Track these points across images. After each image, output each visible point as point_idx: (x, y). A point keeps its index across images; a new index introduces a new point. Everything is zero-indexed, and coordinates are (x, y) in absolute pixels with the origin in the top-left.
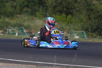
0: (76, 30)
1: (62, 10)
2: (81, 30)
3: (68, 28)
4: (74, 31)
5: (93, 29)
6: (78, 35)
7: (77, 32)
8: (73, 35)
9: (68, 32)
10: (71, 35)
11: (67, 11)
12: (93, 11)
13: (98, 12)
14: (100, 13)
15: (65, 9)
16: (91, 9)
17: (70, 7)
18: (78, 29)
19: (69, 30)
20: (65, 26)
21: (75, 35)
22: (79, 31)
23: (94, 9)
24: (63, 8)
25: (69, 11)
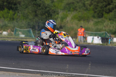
0: (21, 27)
1: (2, 5)
2: (27, 28)
3: (12, 25)
4: (19, 29)
5: (40, 26)
6: (23, 34)
7: (22, 30)
8: (17, 33)
9: (12, 30)
10: (15, 33)
11: (8, 6)
12: (40, 6)
13: (46, 8)
14: (48, 9)
15: (5, 4)
16: (38, 4)
17: (12, 1)
18: (24, 27)
19: (14, 28)
20: (8, 23)
21: (20, 33)
22: (24, 29)
23: (40, 4)
24: (4, 2)
25: (10, 5)
